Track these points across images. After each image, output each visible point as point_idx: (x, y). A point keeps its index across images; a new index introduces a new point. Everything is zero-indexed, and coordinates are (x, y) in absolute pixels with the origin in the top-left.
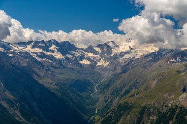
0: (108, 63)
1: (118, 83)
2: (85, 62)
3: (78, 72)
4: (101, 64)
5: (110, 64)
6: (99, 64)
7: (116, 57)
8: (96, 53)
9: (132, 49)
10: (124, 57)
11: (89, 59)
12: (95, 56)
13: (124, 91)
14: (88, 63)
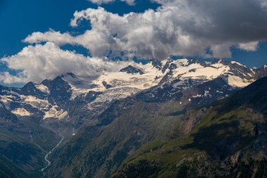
0: (66, 113)
1: (98, 142)
2: (20, 112)
3: (11, 129)
4: (52, 116)
5: (70, 114)
6: (47, 115)
7: (80, 101)
8: (40, 94)
9: (108, 86)
10: (95, 101)
11: (28, 107)
12: (39, 101)
13: (113, 154)
14: (28, 114)
